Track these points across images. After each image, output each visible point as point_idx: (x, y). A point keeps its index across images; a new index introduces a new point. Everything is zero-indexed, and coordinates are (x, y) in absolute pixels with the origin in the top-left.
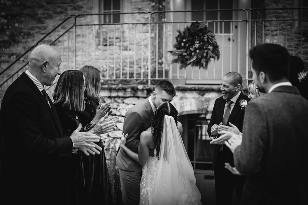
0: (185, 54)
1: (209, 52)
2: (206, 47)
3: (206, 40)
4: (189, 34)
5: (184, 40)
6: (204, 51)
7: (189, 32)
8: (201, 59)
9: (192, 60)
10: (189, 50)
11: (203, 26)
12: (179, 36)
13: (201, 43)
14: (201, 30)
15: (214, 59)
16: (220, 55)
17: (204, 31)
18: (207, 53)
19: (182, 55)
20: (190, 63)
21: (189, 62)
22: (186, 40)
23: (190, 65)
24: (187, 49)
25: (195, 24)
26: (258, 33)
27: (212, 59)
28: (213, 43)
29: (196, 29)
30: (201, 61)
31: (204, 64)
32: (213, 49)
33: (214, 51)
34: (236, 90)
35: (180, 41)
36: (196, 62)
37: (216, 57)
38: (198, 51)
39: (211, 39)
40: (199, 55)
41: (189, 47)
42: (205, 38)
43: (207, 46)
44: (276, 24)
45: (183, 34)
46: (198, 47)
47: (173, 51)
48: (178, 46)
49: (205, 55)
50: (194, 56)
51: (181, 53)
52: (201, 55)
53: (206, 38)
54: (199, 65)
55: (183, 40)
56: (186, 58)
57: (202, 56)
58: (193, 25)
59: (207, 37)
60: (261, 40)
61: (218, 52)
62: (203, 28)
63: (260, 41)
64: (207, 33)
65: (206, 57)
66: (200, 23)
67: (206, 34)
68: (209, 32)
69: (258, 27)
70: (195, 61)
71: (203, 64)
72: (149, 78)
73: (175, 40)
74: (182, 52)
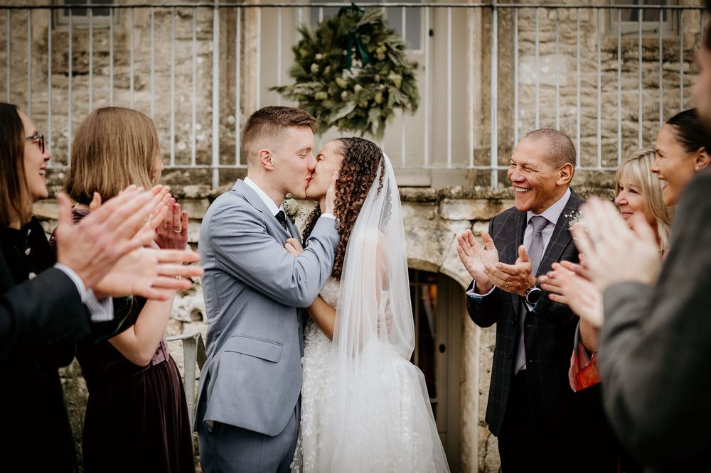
0: (321, 95)
1: (391, 90)
2: (383, 78)
3: (381, 57)
4: (333, 40)
5: (319, 56)
6: (377, 88)
7: (335, 33)
8: (367, 110)
9: (342, 113)
10: (332, 83)
11: (373, 16)
12: (305, 44)
13: (369, 65)
14: (367, 29)
15: (403, 111)
16: (420, 98)
17: (377, 32)
18: (386, 94)
19: (314, 98)
20: (336, 123)
21: (332, 119)
22: (325, 55)
23: (334, 128)
24: (327, 82)
25: (348, 10)
26: (501, 45)
27: (397, 111)
28: (401, 66)
29: (353, 24)
30: (367, 116)
31: (376, 124)
32: (402, 81)
33: (404, 89)
34: (560, 182)
35: (307, 58)
36: (352, 119)
37: (409, 106)
38: (358, 87)
39: (396, 55)
40: (361, 99)
41: (332, 78)
42: (379, 50)
43: (384, 72)
44: (548, 25)
45: (314, 39)
46: (358, 77)
47: (285, 87)
48: (303, 72)
49: (378, 98)
50: (349, 101)
51: (310, 92)
52: (369, 98)
53: (381, 50)
54: (359, 128)
55: (314, 56)
56: (324, 108)
57: (371, 101)
58: (343, 14)
59: (384, 48)
60: (509, 65)
61: (413, 92)
62: (372, 22)
63: (508, 67)
64: (385, 38)
65: (381, 106)
66: (363, 9)
67: (382, 40)
68: (391, 33)
69: (501, 31)
70: (349, 117)
71: (371, 124)
72: (216, 164)
73: (293, 56)
74: (312, 89)
